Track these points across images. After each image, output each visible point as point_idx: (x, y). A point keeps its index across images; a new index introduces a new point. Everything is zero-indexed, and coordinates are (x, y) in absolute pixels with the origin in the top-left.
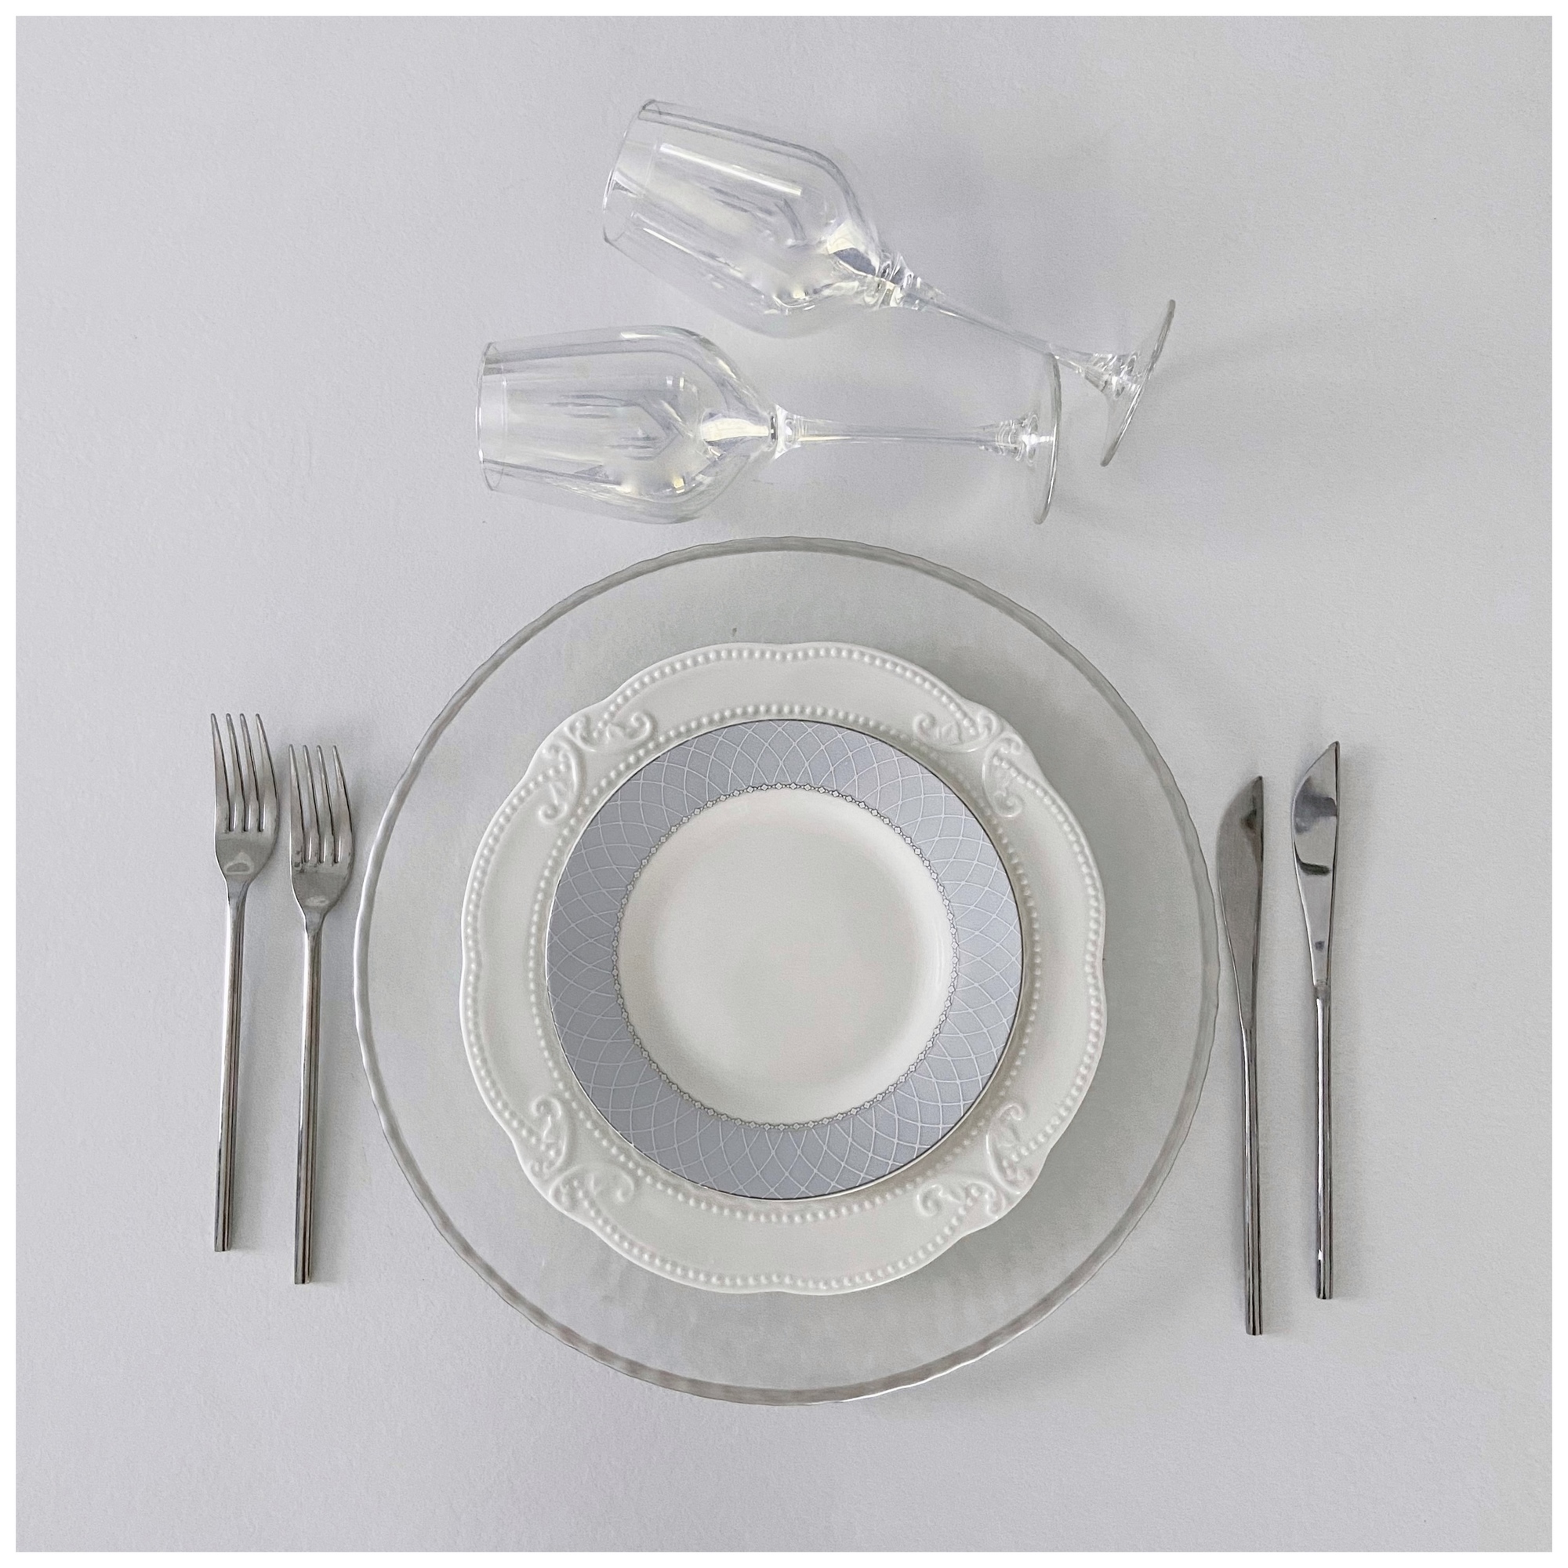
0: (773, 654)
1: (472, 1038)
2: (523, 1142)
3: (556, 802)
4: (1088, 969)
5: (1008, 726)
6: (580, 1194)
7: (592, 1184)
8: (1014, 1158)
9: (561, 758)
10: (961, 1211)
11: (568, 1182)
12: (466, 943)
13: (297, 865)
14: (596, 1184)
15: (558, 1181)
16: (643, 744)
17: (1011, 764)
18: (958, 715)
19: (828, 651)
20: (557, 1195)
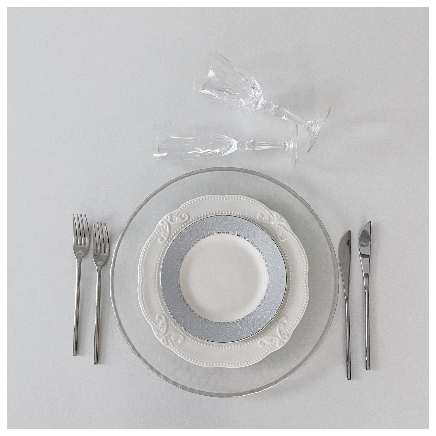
0: (220, 198)
1: (141, 299)
2: (154, 327)
3: (163, 237)
4: (304, 281)
5: (283, 217)
6: (169, 341)
7: (172, 338)
8: (284, 332)
9: (164, 225)
10: (270, 346)
11: (166, 337)
12: (139, 274)
13: (94, 253)
14: (174, 338)
15: (164, 337)
16: (186, 222)
17: (283, 227)
18: (269, 214)
19: (235, 197)
20: (163, 341)
